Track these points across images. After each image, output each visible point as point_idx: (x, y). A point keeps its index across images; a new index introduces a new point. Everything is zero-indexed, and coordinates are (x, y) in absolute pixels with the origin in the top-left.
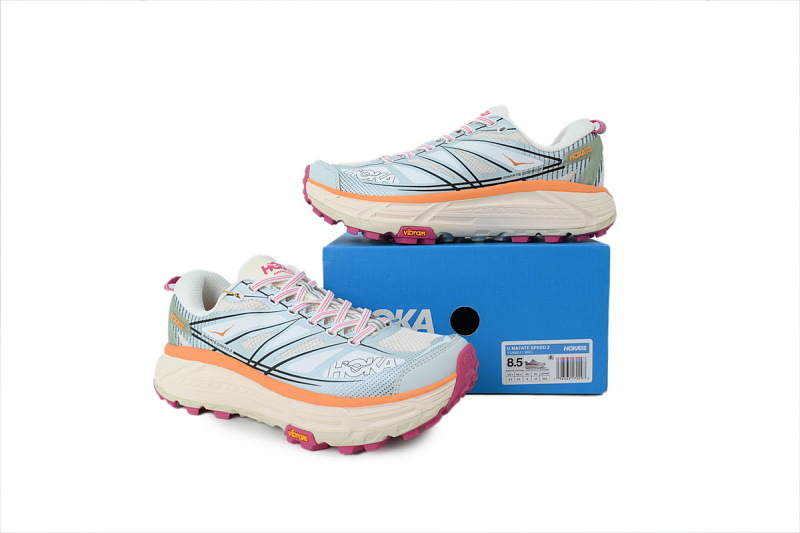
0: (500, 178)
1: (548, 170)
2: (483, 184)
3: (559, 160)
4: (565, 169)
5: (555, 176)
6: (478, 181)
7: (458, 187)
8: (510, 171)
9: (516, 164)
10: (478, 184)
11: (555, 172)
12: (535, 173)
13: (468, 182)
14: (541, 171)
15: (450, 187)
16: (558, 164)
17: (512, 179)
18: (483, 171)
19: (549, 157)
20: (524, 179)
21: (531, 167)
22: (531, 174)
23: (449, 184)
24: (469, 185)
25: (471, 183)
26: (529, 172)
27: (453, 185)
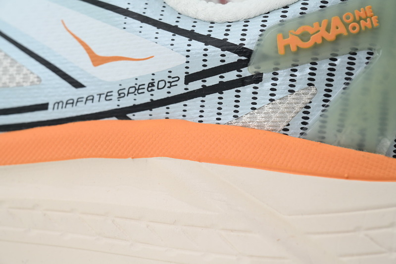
0: (44, 107)
3: (240, 50)
4: (265, 86)
8: (77, 84)
9: (97, 60)
11: (230, 94)
12: (159, 95)
14: (180, 89)
16: (237, 66)
19: (207, 40)
20: (121, 114)
21: (142, 72)
22: (145, 98)
26: (138, 89)
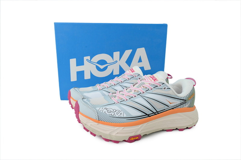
0: (165, 109)
1: (181, 104)
2: (159, 112)
3: (185, 100)
4: (187, 103)
5: (183, 106)
6: (157, 112)
7: (150, 115)
8: (168, 106)
9: (170, 103)
10: (157, 113)
11: (183, 104)
12: (177, 106)
13: (154, 113)
14: (179, 105)
15: (147, 116)
16: (185, 102)
17: (169, 109)
18: (159, 107)
19: (182, 100)
20: (173, 109)
21: (176, 104)
23: (147, 114)
24: (154, 114)
25: (155, 113)
26: (175, 106)
27: (148, 115)
